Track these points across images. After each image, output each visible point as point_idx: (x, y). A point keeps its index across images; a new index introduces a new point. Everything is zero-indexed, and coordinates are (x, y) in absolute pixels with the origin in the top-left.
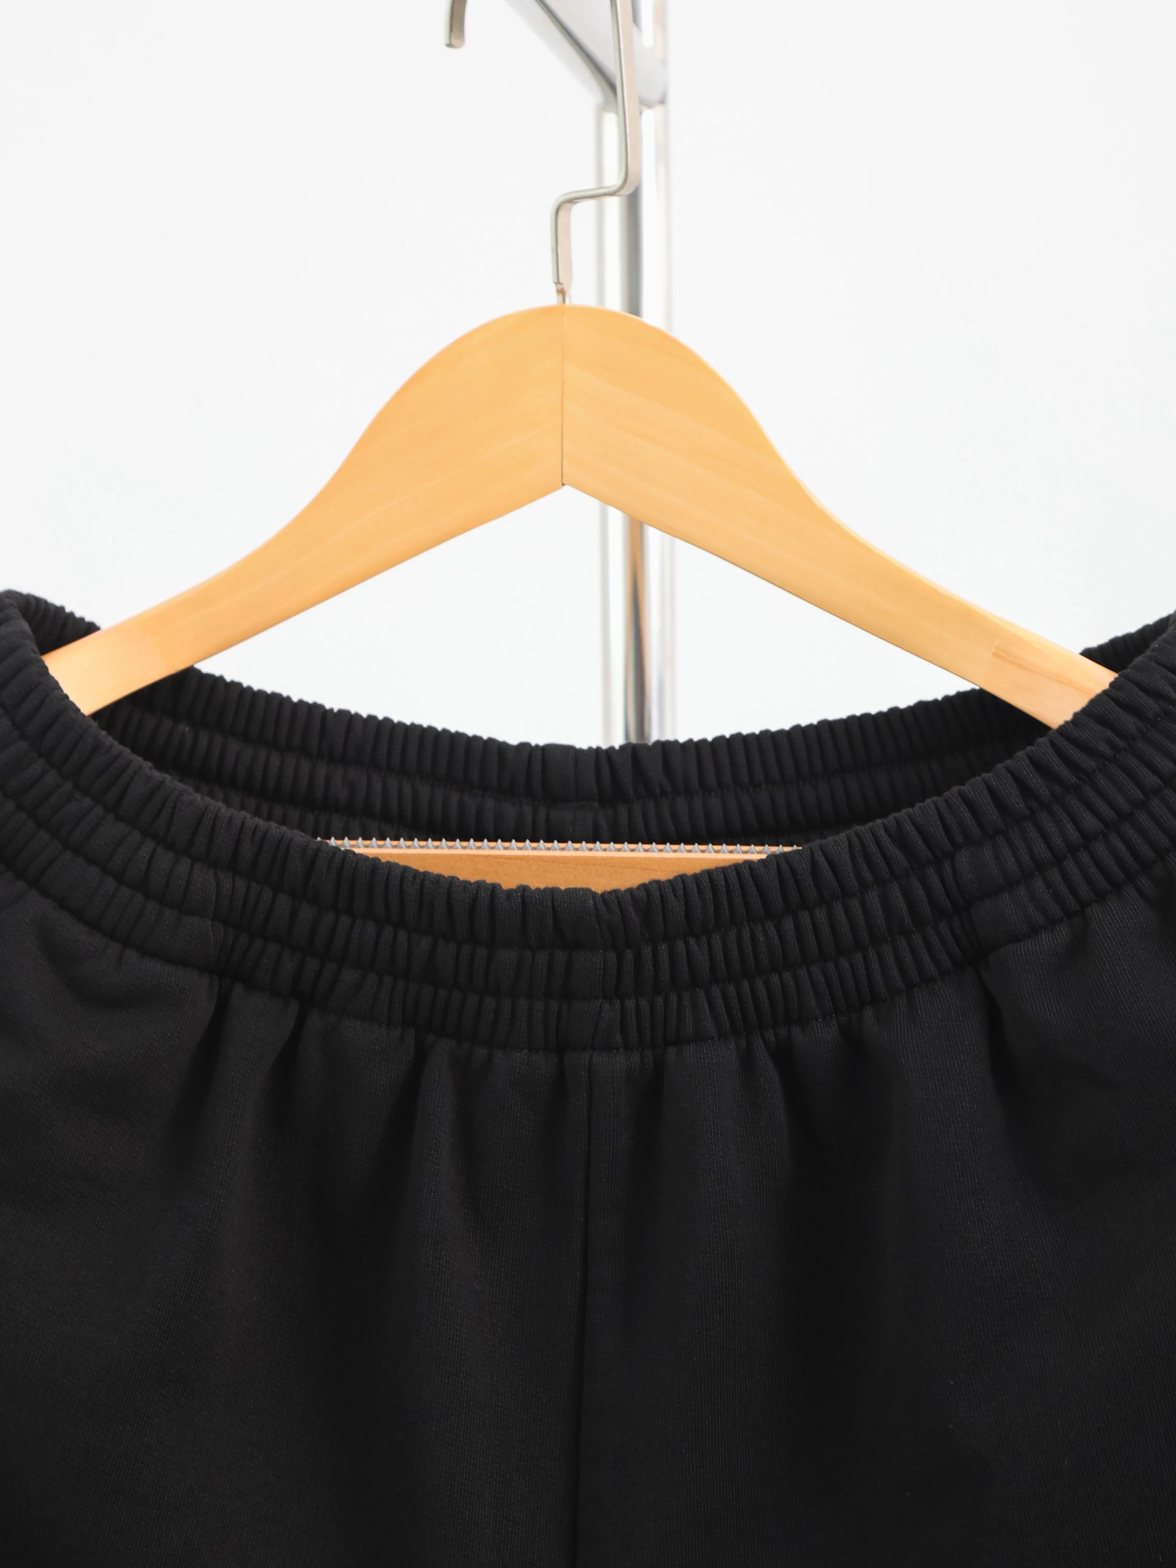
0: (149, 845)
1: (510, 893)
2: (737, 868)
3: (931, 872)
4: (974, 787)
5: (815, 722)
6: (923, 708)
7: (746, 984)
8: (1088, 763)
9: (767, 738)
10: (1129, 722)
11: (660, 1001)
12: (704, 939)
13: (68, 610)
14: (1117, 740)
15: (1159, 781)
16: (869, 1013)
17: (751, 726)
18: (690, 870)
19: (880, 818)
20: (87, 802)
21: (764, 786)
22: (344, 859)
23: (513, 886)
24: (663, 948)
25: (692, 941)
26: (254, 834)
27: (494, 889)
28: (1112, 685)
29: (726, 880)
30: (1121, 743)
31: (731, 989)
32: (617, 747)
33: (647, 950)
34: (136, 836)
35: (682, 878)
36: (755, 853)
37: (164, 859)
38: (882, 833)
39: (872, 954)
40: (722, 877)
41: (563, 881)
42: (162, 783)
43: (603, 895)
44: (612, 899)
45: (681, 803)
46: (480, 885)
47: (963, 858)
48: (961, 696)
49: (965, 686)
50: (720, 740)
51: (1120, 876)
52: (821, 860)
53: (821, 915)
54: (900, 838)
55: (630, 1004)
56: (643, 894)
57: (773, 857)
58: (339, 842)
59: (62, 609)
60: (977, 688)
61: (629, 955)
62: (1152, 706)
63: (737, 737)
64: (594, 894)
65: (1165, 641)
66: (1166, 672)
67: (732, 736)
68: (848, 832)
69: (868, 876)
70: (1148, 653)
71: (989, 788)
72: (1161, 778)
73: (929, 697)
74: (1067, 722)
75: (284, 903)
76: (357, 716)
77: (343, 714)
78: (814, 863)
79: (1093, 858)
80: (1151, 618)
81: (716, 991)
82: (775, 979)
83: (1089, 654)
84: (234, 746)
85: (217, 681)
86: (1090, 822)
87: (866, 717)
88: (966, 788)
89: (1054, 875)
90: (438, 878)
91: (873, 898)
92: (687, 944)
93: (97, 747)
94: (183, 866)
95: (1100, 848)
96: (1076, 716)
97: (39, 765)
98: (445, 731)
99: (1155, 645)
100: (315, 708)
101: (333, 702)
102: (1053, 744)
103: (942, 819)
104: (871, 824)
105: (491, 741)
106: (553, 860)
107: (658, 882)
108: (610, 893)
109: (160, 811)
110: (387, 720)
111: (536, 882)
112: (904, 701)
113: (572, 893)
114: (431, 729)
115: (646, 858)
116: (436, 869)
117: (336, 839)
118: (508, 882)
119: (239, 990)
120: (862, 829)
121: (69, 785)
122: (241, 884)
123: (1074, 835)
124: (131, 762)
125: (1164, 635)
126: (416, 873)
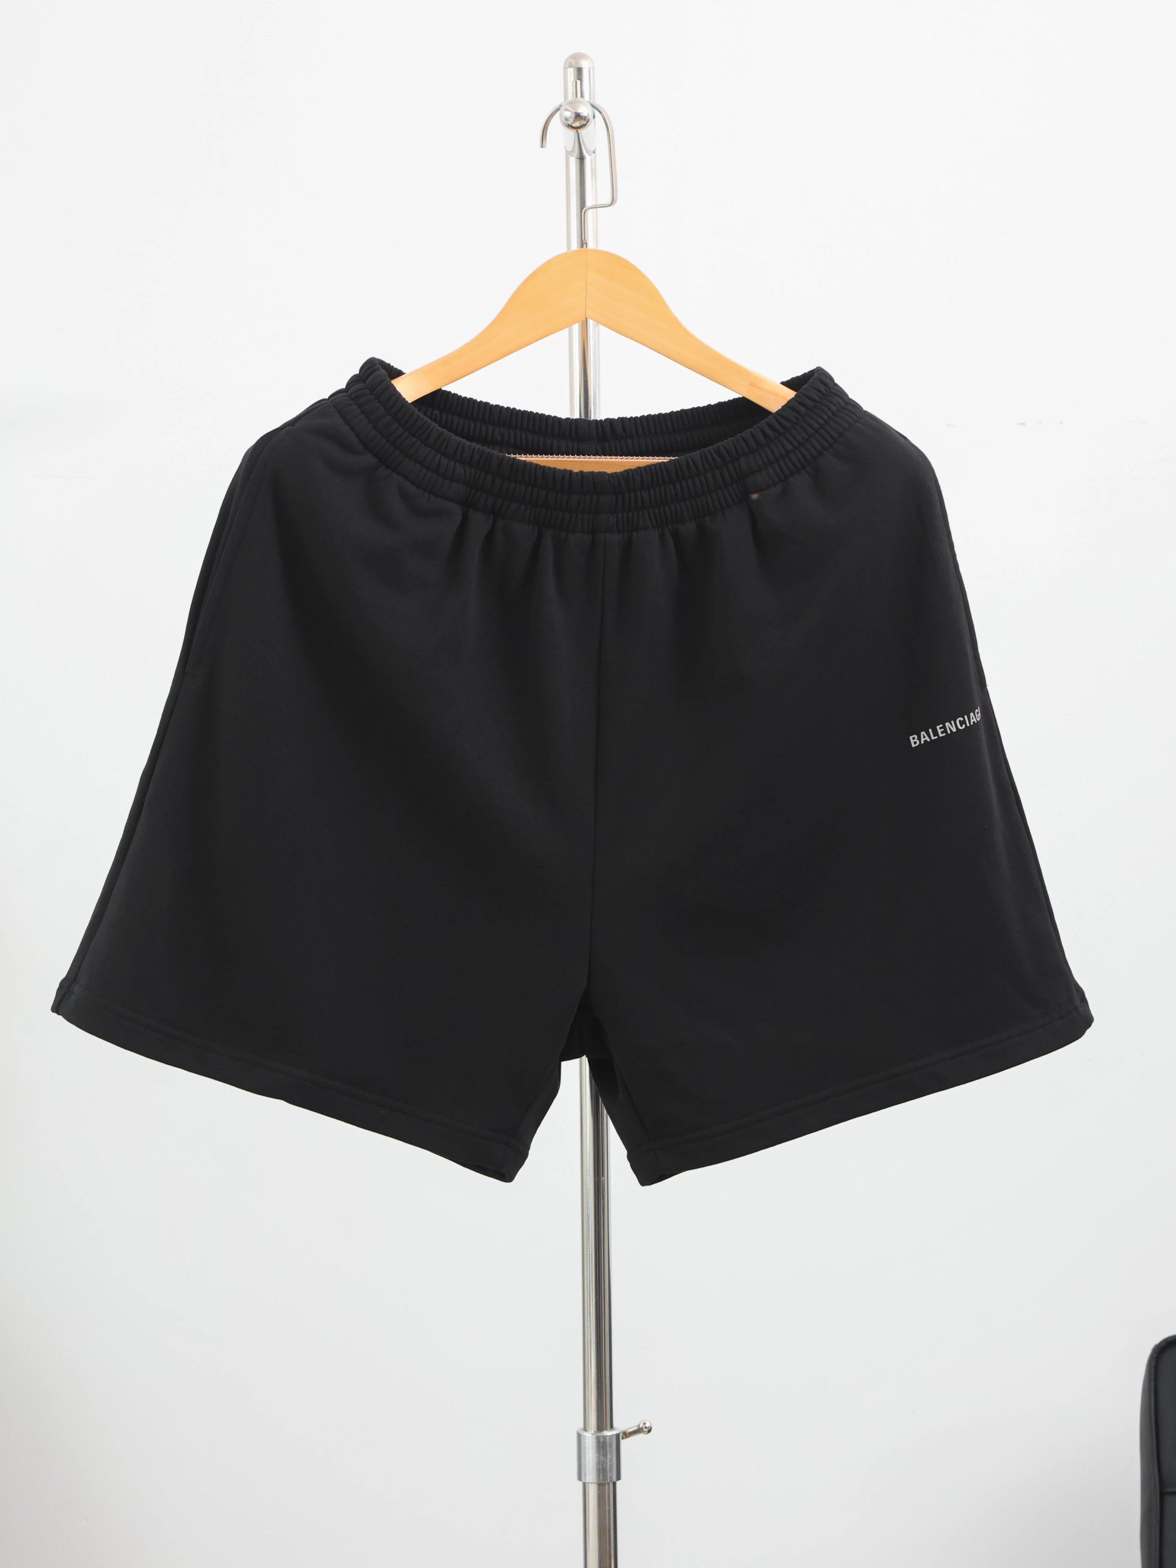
0: (439, 455)
1: (577, 473)
2: (659, 465)
3: (730, 466)
4: (746, 434)
5: (679, 410)
6: (720, 405)
7: (662, 508)
8: (788, 425)
9: (660, 417)
10: (803, 410)
11: (630, 514)
12: (647, 491)
13: (392, 365)
14: (798, 416)
15: (813, 431)
16: (707, 518)
17: (654, 412)
18: (642, 465)
19: (711, 445)
20: (414, 439)
21: (660, 435)
22: (513, 461)
23: (578, 471)
24: (632, 494)
25: (643, 492)
26: (478, 451)
27: (571, 472)
28: (795, 395)
29: (655, 469)
30: (799, 417)
31: (657, 510)
32: (603, 420)
33: (627, 495)
34: (433, 452)
35: (639, 468)
36: (666, 459)
37: (445, 461)
38: (713, 452)
39: (708, 496)
40: (654, 468)
41: (596, 469)
42: (443, 432)
43: (611, 474)
44: (615, 475)
45: (629, 441)
46: (565, 470)
47: (742, 460)
48: (735, 400)
49: (737, 396)
50: (642, 417)
51: (799, 466)
52: (690, 461)
53: (690, 482)
54: (719, 453)
55: (620, 515)
56: (626, 474)
57: (671, 460)
58: (515, 456)
59: (389, 364)
60: (741, 396)
61: (620, 496)
62: (809, 403)
63: (649, 416)
64: (608, 474)
65: (814, 379)
66: (816, 391)
67: (647, 416)
68: (700, 451)
69: (707, 466)
70: (808, 384)
71: (752, 435)
72: (814, 430)
73: (723, 400)
74: (779, 410)
75: (489, 478)
76: (502, 407)
77: (497, 406)
78: (688, 462)
79: (790, 460)
80: (806, 370)
81: (651, 510)
82: (673, 506)
83: (783, 383)
84: (456, 418)
85: (445, 391)
86: (789, 447)
87: (699, 408)
88: (743, 434)
89: (776, 465)
90: (550, 468)
91: (709, 475)
92: (641, 492)
93: (418, 418)
94: (452, 464)
95: (792, 456)
96: (783, 407)
97: (396, 425)
98: (537, 413)
99: (811, 380)
100: (487, 404)
101: (493, 402)
102: (774, 417)
103: (734, 445)
104: (708, 448)
105: (555, 417)
106: (587, 462)
107: (631, 469)
108: (614, 473)
109: (443, 443)
110: (514, 409)
111: (586, 469)
112: (713, 402)
113: (600, 473)
114: (531, 412)
115: (622, 462)
116: (547, 465)
117: (513, 454)
118: (576, 470)
119: (471, 511)
120: (706, 450)
121: (407, 433)
122: (473, 470)
123: (783, 451)
124: (430, 425)
125: (814, 377)
126: (541, 466)
